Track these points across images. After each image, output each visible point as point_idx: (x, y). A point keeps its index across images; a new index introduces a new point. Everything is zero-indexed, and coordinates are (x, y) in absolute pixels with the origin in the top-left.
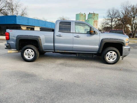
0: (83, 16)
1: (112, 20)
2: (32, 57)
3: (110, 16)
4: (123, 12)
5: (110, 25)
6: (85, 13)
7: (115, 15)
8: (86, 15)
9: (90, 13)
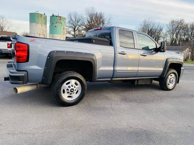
0: (43, 18)
1: (75, 29)
2: (75, 96)
3: (72, 22)
4: (88, 19)
5: (73, 35)
6: (45, 14)
7: (78, 22)
8: (46, 16)
9: (53, 15)
